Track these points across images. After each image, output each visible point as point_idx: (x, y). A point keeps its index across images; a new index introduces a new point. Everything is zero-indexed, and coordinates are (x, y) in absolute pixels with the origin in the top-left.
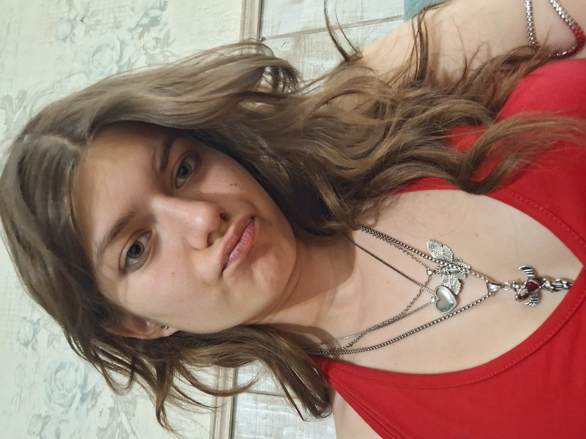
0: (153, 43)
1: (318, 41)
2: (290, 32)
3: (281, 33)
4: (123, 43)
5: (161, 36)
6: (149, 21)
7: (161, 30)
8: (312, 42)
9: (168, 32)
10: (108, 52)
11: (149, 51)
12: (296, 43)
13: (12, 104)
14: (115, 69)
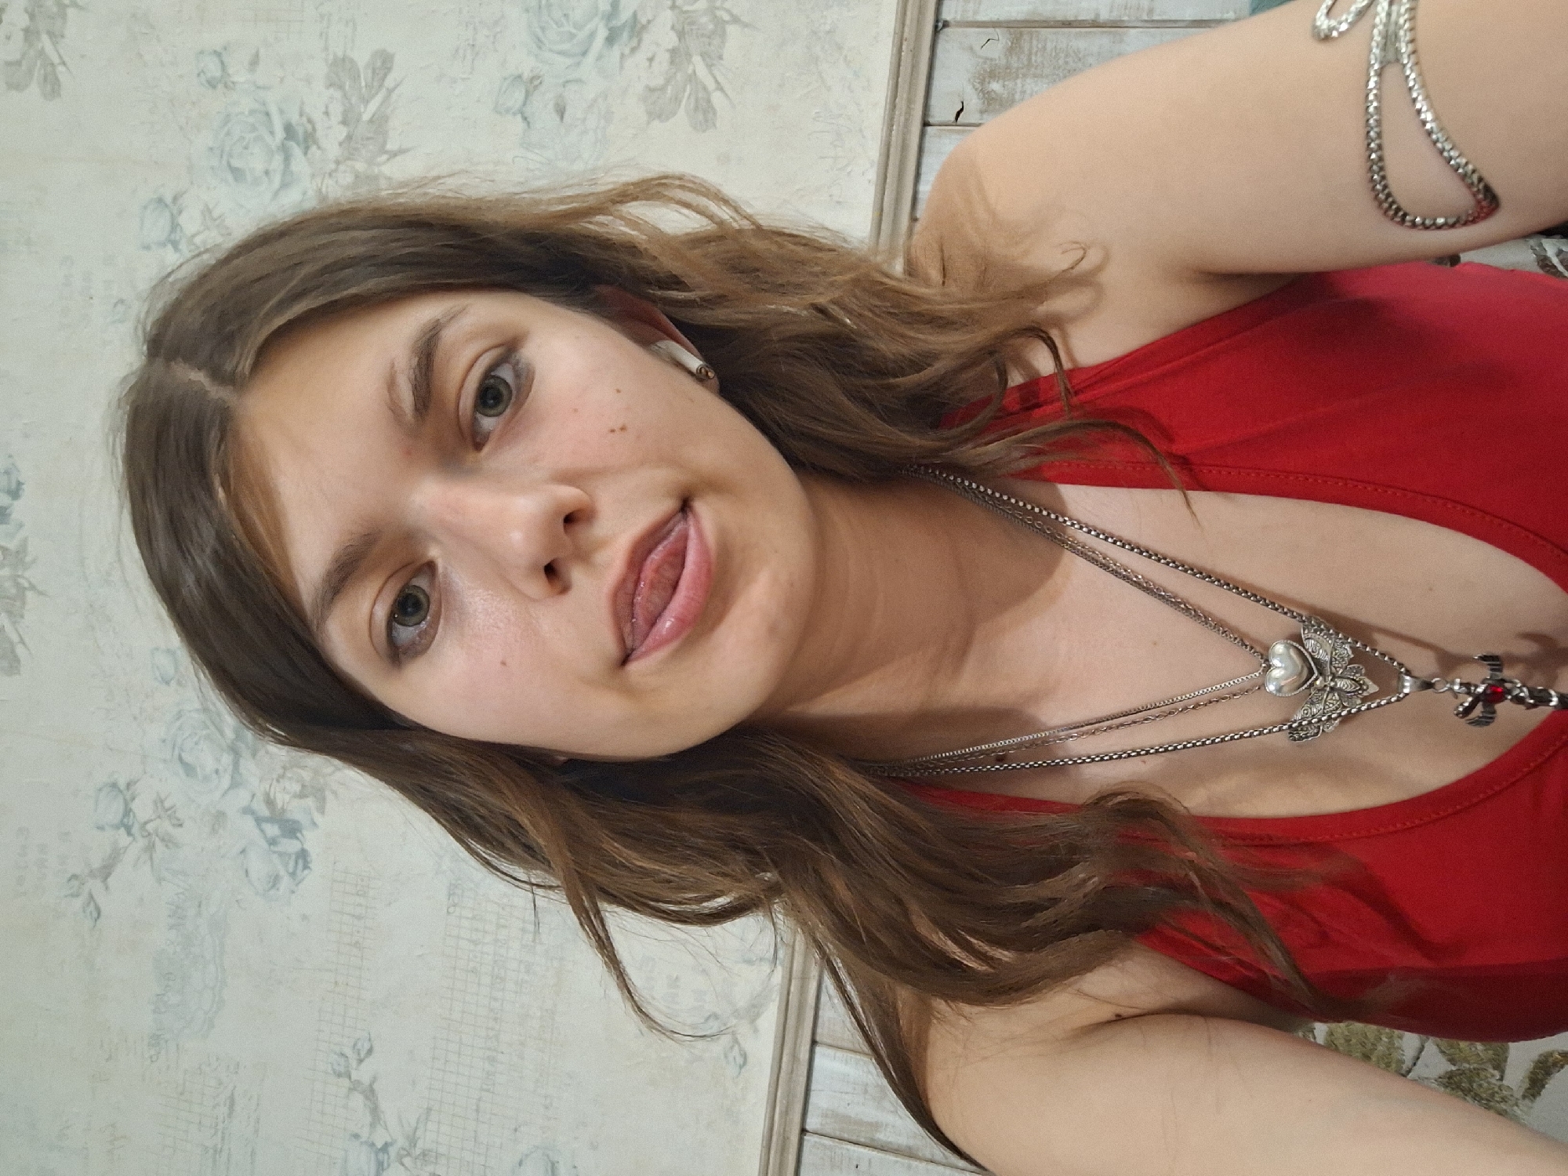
1: (1058, 47)
2: (1002, 18)
3: (981, 17)
8: (1044, 48)
12: (1012, 43)
13: (356, 78)
14: (602, 33)
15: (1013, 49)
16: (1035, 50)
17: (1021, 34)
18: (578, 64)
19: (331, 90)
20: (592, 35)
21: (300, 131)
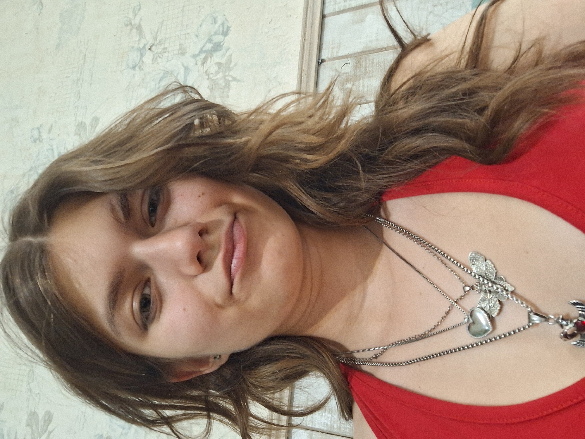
0: (216, 68)
1: (380, 61)
2: (350, 53)
3: (341, 54)
4: (187, 70)
5: (223, 61)
6: (212, 47)
7: (223, 55)
8: (373, 62)
11: (211, 76)
12: (356, 63)
15: (357, 66)
16: (368, 64)
17: (361, 58)
19: (76, 136)
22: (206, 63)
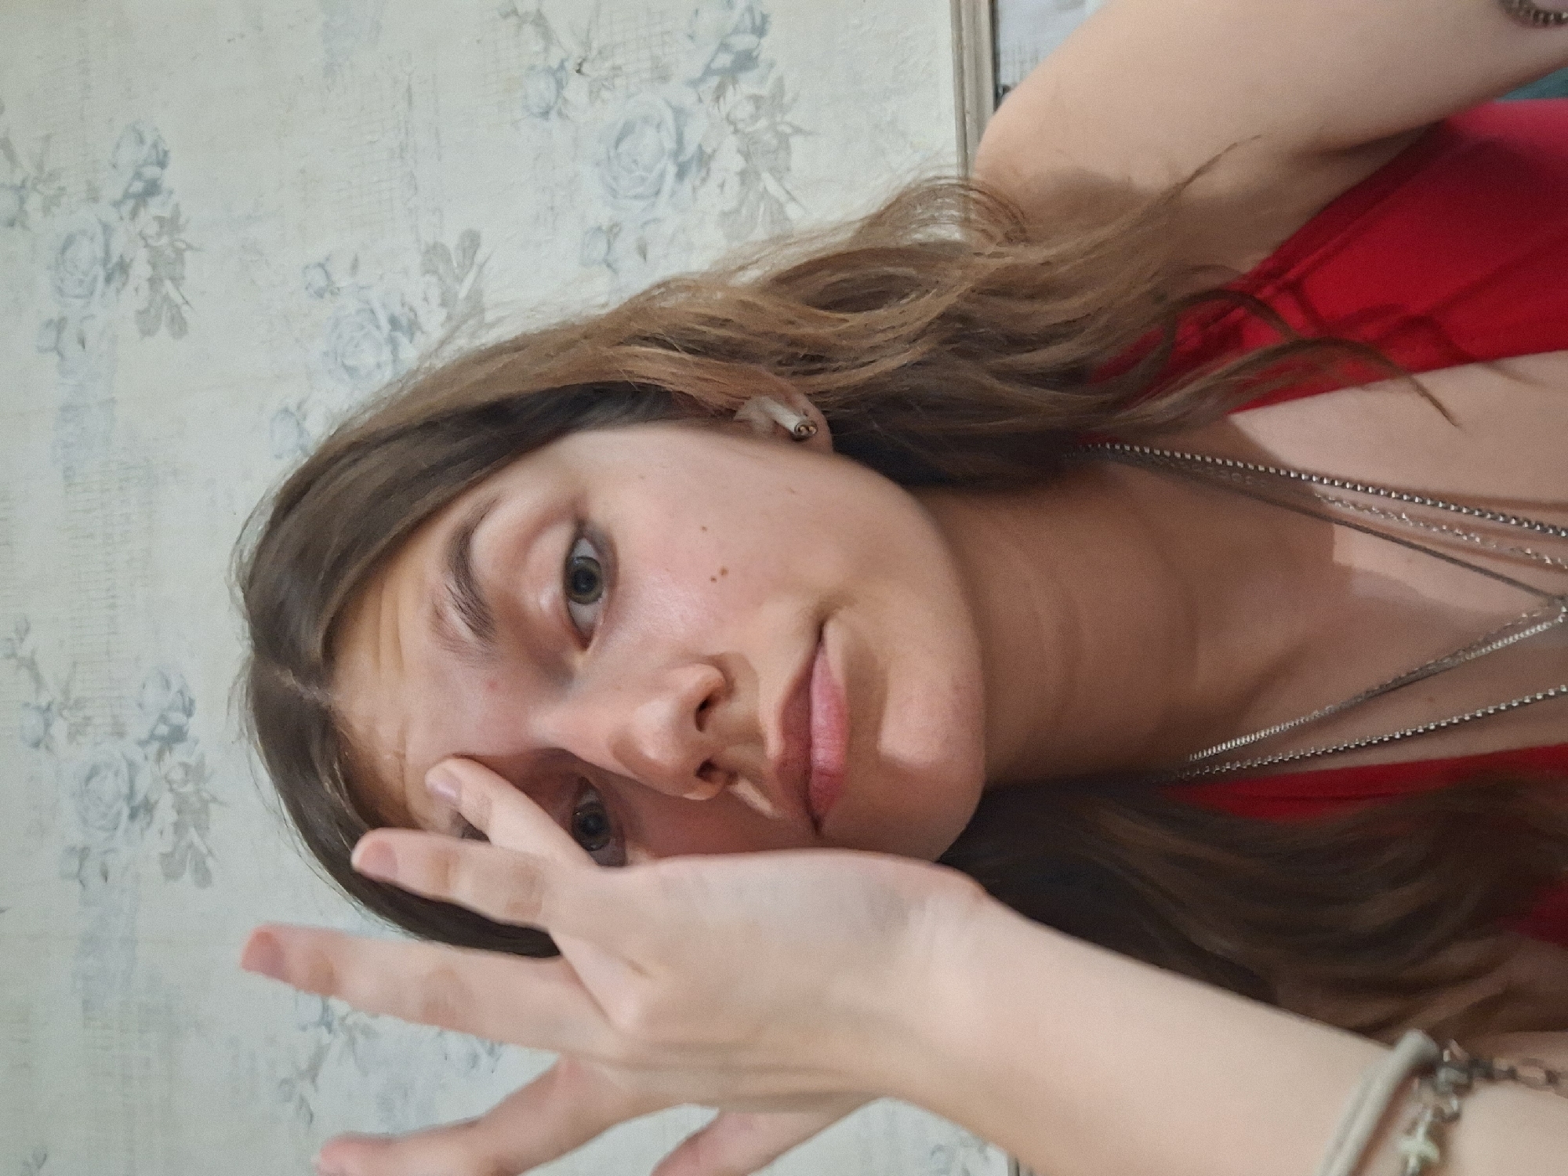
0: (749, 108)
4: (679, 113)
5: (765, 91)
6: (734, 62)
7: (762, 80)
9: (780, 81)
10: (650, 134)
11: (740, 126)
13: (449, 261)
14: (672, 170)
18: (653, 205)
19: (428, 277)
20: (662, 175)
21: (404, 322)
22: (724, 98)
